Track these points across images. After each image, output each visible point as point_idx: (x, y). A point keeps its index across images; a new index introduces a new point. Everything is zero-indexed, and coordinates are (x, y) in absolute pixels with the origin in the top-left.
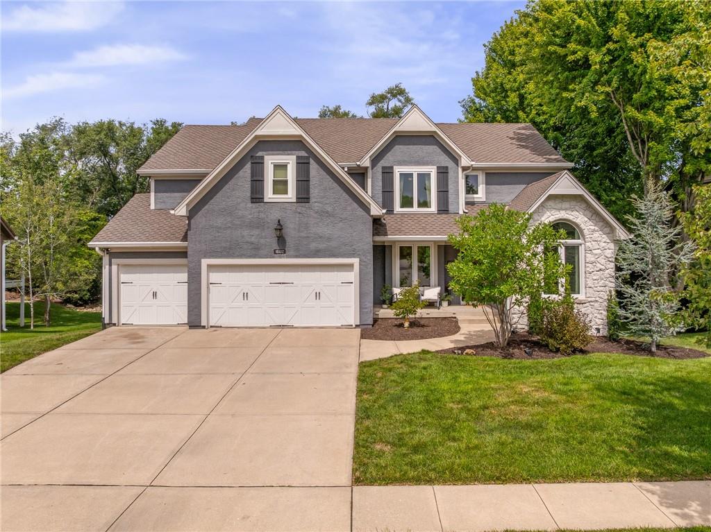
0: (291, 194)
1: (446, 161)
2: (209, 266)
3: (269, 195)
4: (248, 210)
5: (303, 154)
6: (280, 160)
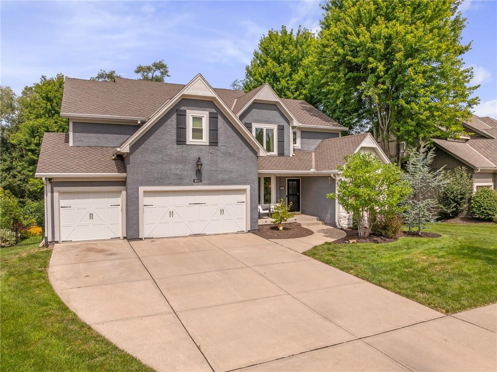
0: (205, 140)
1: (283, 122)
2: (145, 192)
3: (190, 139)
4: (175, 150)
5: (213, 110)
6: (198, 113)
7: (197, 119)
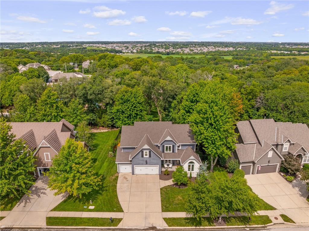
0: (148, 156)
1: (174, 144)
2: (135, 166)
3: (145, 156)
4: (141, 158)
5: (150, 150)
6: (146, 151)
7: (146, 152)
